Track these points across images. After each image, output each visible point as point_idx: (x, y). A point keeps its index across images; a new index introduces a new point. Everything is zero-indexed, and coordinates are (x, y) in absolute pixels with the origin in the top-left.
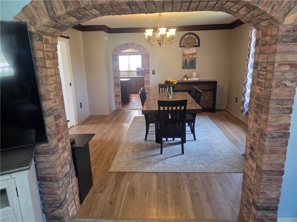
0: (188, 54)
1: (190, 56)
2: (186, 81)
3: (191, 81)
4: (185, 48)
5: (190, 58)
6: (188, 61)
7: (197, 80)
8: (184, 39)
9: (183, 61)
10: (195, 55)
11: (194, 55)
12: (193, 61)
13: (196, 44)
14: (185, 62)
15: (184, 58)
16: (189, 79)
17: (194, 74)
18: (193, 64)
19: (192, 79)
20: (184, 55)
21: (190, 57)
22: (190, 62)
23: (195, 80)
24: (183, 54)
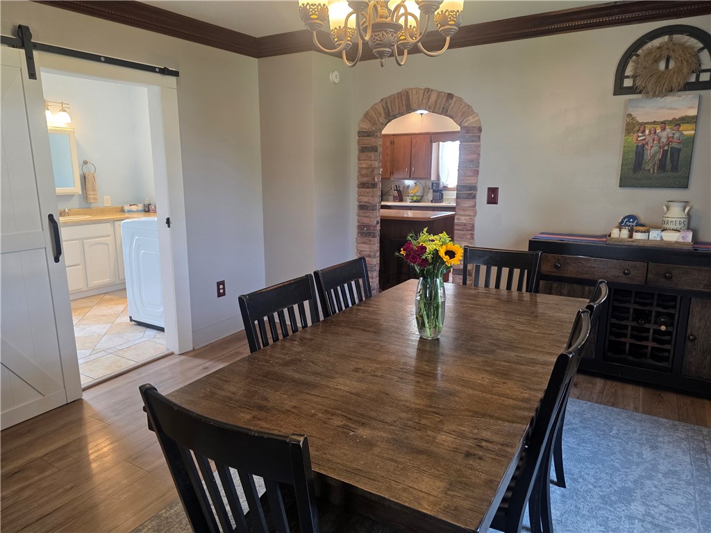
0: (654, 123)
1: (663, 129)
2: (622, 240)
3: (648, 244)
4: (640, 96)
5: (664, 140)
6: (652, 151)
7: (684, 244)
8: (638, 56)
9: (625, 154)
10: (693, 126)
11: (683, 127)
12: (675, 152)
13: (698, 77)
14: (632, 156)
15: (632, 138)
16: (638, 236)
17: (676, 214)
18: (675, 168)
19: (655, 235)
20: (632, 126)
21: (664, 134)
22: (659, 156)
23: (669, 243)
24: (628, 124)
